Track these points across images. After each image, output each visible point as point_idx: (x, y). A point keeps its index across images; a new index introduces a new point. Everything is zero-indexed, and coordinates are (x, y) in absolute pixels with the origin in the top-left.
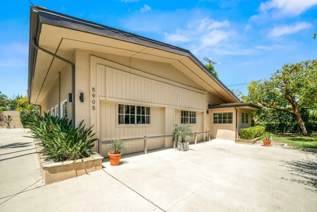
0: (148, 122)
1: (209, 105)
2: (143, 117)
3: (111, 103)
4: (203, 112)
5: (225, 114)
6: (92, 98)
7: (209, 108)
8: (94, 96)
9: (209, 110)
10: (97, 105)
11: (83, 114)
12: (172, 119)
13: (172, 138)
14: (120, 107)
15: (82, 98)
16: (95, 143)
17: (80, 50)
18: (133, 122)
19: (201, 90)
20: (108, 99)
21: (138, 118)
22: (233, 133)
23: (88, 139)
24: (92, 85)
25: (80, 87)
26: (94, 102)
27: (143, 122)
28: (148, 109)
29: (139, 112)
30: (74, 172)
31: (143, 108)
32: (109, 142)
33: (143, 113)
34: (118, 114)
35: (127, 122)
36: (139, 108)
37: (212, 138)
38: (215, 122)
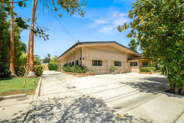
0: (102, 65)
1: (128, 59)
2: (100, 64)
3: (90, 60)
4: (125, 62)
5: (134, 62)
6: (86, 59)
7: (128, 60)
8: (86, 58)
9: (128, 61)
10: (87, 61)
11: (84, 63)
12: (111, 64)
13: (110, 71)
14: (93, 61)
15: (83, 59)
16: (87, 70)
17: (83, 47)
18: (97, 65)
19: (124, 53)
20: (90, 59)
21: (98, 64)
22: (138, 70)
23: (86, 69)
24: (86, 55)
25: (83, 56)
26: (86, 60)
27: (100, 65)
28: (102, 61)
29: (98, 62)
30: (83, 76)
31: (100, 61)
32: (90, 70)
33: (100, 62)
34: (92, 63)
35: (95, 65)
36: (98, 61)
37: (129, 72)
38: (131, 66)
